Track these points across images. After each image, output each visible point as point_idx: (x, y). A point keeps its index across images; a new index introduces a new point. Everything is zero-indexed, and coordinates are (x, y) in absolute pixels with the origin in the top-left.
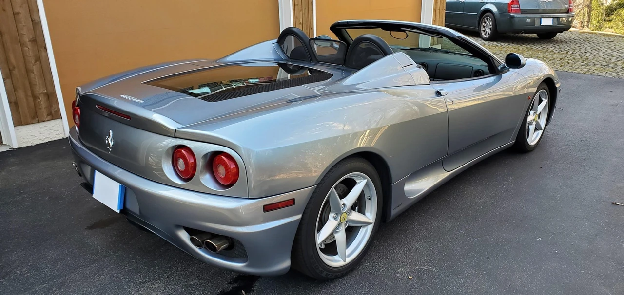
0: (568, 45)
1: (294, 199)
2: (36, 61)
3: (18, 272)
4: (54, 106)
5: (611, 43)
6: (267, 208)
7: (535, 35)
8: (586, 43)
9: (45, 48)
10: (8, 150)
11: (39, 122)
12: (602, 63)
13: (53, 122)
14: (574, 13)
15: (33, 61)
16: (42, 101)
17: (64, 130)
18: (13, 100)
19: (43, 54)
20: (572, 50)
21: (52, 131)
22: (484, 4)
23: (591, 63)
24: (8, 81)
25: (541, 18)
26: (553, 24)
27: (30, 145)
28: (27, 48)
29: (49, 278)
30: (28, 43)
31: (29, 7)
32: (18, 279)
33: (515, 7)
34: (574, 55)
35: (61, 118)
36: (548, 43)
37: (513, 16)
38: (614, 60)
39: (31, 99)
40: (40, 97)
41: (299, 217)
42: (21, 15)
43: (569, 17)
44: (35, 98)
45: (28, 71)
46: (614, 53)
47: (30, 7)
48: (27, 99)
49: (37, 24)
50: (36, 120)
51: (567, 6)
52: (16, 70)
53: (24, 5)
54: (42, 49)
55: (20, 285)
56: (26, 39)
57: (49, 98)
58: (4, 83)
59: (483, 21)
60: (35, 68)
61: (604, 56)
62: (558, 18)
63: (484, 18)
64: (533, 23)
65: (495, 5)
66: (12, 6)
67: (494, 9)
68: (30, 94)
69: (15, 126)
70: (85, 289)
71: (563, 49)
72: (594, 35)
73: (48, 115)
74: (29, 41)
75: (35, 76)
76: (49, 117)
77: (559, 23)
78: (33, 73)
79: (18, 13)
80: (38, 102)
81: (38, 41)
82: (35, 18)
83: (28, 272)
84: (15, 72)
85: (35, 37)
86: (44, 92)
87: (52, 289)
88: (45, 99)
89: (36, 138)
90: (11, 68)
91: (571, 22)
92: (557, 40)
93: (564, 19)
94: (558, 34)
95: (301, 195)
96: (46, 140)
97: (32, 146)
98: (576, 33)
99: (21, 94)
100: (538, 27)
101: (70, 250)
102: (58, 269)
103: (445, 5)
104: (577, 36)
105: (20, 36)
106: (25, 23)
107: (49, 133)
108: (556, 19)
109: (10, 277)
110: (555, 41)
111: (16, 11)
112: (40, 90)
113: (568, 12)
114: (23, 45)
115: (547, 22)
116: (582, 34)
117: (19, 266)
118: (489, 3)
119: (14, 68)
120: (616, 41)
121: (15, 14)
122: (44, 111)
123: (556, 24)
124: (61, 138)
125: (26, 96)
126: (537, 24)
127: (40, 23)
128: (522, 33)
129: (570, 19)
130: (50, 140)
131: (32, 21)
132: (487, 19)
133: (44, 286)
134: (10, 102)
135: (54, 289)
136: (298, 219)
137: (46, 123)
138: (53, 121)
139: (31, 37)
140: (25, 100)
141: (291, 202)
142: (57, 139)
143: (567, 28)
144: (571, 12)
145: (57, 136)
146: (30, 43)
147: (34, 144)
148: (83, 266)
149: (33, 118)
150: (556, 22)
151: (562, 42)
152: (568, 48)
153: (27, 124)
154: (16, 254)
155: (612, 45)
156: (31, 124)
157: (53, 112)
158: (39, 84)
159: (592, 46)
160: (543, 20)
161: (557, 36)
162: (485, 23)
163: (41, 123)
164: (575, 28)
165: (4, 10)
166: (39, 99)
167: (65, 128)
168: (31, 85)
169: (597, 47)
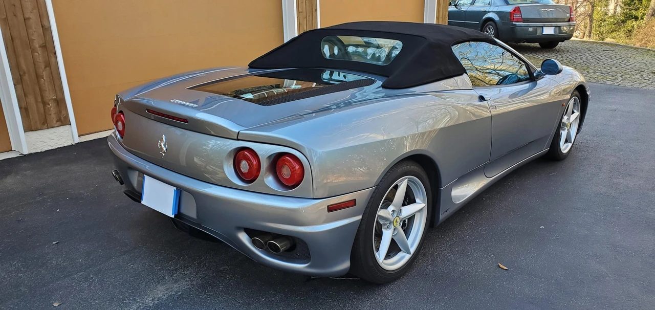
0: (569, 54)
1: (355, 200)
2: (46, 67)
3: (54, 262)
4: (63, 112)
5: (612, 52)
6: (331, 209)
7: (537, 45)
8: (587, 52)
9: (55, 54)
10: (19, 156)
11: (48, 128)
12: (603, 71)
13: (62, 129)
14: (575, 22)
15: (43, 67)
16: (52, 106)
17: (73, 136)
18: (23, 105)
19: (53, 59)
20: (574, 59)
21: (61, 137)
22: (486, 12)
23: (592, 71)
24: (19, 86)
25: (542, 27)
26: (554, 32)
27: (39, 151)
28: (37, 54)
29: (84, 267)
30: (39, 49)
31: (39, 12)
32: (55, 268)
33: (517, 16)
34: (575, 63)
35: (70, 124)
36: (550, 51)
37: (515, 24)
38: (614, 69)
39: (41, 105)
40: (50, 103)
41: (360, 217)
42: (32, 21)
43: (570, 26)
44: (45, 104)
45: (38, 77)
46: (615, 62)
47: (41, 12)
48: (37, 105)
49: (47, 30)
50: (45, 126)
51: (568, 15)
52: (27, 75)
53: (35, 11)
54: (52, 55)
55: (58, 273)
56: (36, 44)
57: (58, 104)
58: (15, 88)
59: (486, 30)
60: (45, 74)
61: (604, 64)
62: (559, 27)
63: (486, 26)
64: (535, 32)
65: (496, 14)
66: (23, 11)
67: (496, 18)
68: (40, 100)
69: (25, 131)
70: (121, 276)
71: (564, 58)
72: (595, 44)
73: (57, 121)
74: (40, 47)
75: (45, 82)
76: (59, 123)
77: (560, 32)
78: (43, 78)
79: (29, 19)
80: (48, 108)
81: (48, 47)
82: (45, 23)
83: (63, 262)
84: (26, 77)
85: (45, 43)
86: (54, 98)
87: (89, 276)
88: (55, 105)
89: (45, 144)
90: (22, 73)
91: (573, 31)
92: (559, 50)
93: (565, 28)
94: (560, 43)
95: (362, 196)
96: (55, 146)
97: (41, 152)
98: (577, 42)
99: (31, 99)
100: (539, 36)
101: (100, 243)
102: (92, 259)
103: (447, 13)
104: (578, 46)
105: (31, 41)
106: (35, 29)
107: (58, 139)
108: (557, 28)
109: (47, 267)
110: (556, 50)
111: (27, 16)
112: (50, 95)
113: (569, 21)
114: (33, 51)
115: (549, 31)
116: (583, 44)
117: (53, 257)
118: (490, 12)
119: (25, 73)
120: (617, 50)
121: (26, 20)
122: (53, 117)
123: (557, 34)
124: (69, 144)
125: (36, 102)
126: (539, 33)
127: (49, 29)
128: (524, 42)
129: (572, 28)
130: (59, 147)
131: (42, 27)
132: (489, 29)
133: (82, 273)
134: (20, 108)
135: (91, 276)
136: (359, 220)
137: (55, 128)
138: (62, 127)
139: (41, 42)
140: (35, 106)
141: (353, 203)
142: (66, 145)
143: (568, 37)
144: (572, 21)
145: (66, 142)
146: (41, 48)
147: (43, 150)
148: (114, 256)
149: (43, 124)
150: (558, 31)
151: (563, 51)
152: (570, 57)
153: (37, 130)
154: (48, 247)
155: (612, 54)
156: (41, 130)
157: (62, 118)
158: (49, 89)
159: (593, 55)
160: (545, 29)
161: (559, 45)
162: (487, 32)
163: (50, 129)
164: (577, 37)
165: (15, 15)
166: (49, 104)
167: (74, 134)
168: (41, 90)
169: (598, 56)
